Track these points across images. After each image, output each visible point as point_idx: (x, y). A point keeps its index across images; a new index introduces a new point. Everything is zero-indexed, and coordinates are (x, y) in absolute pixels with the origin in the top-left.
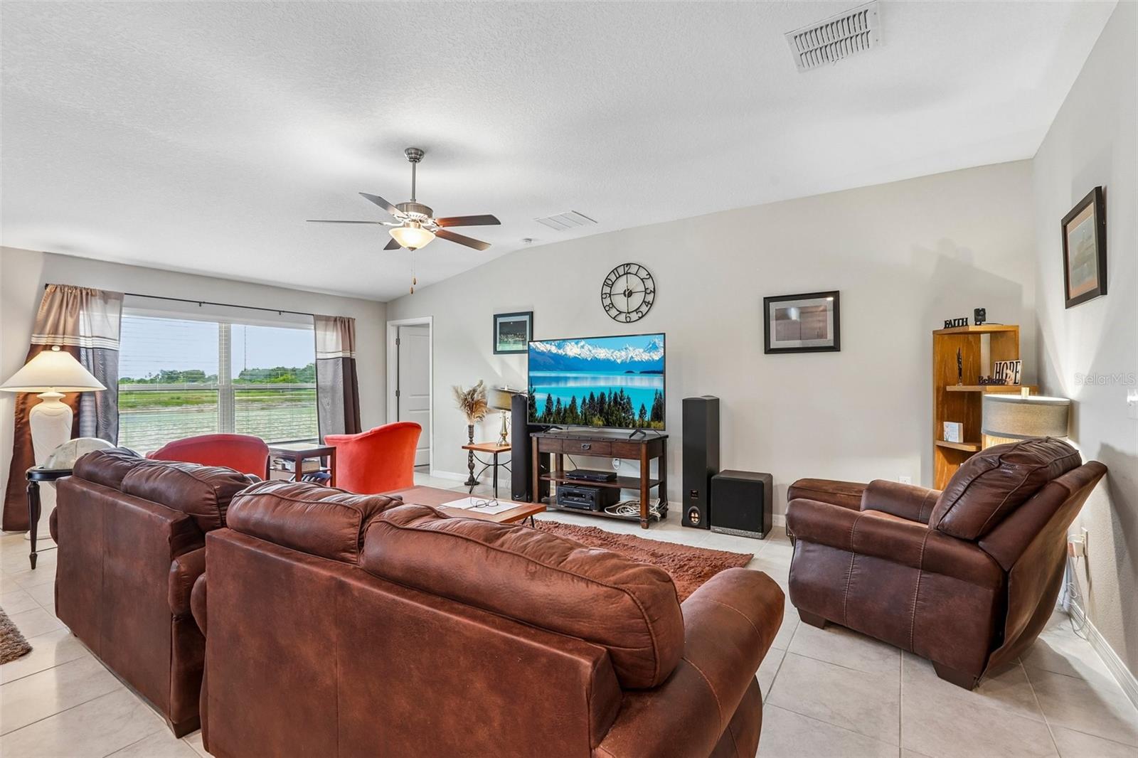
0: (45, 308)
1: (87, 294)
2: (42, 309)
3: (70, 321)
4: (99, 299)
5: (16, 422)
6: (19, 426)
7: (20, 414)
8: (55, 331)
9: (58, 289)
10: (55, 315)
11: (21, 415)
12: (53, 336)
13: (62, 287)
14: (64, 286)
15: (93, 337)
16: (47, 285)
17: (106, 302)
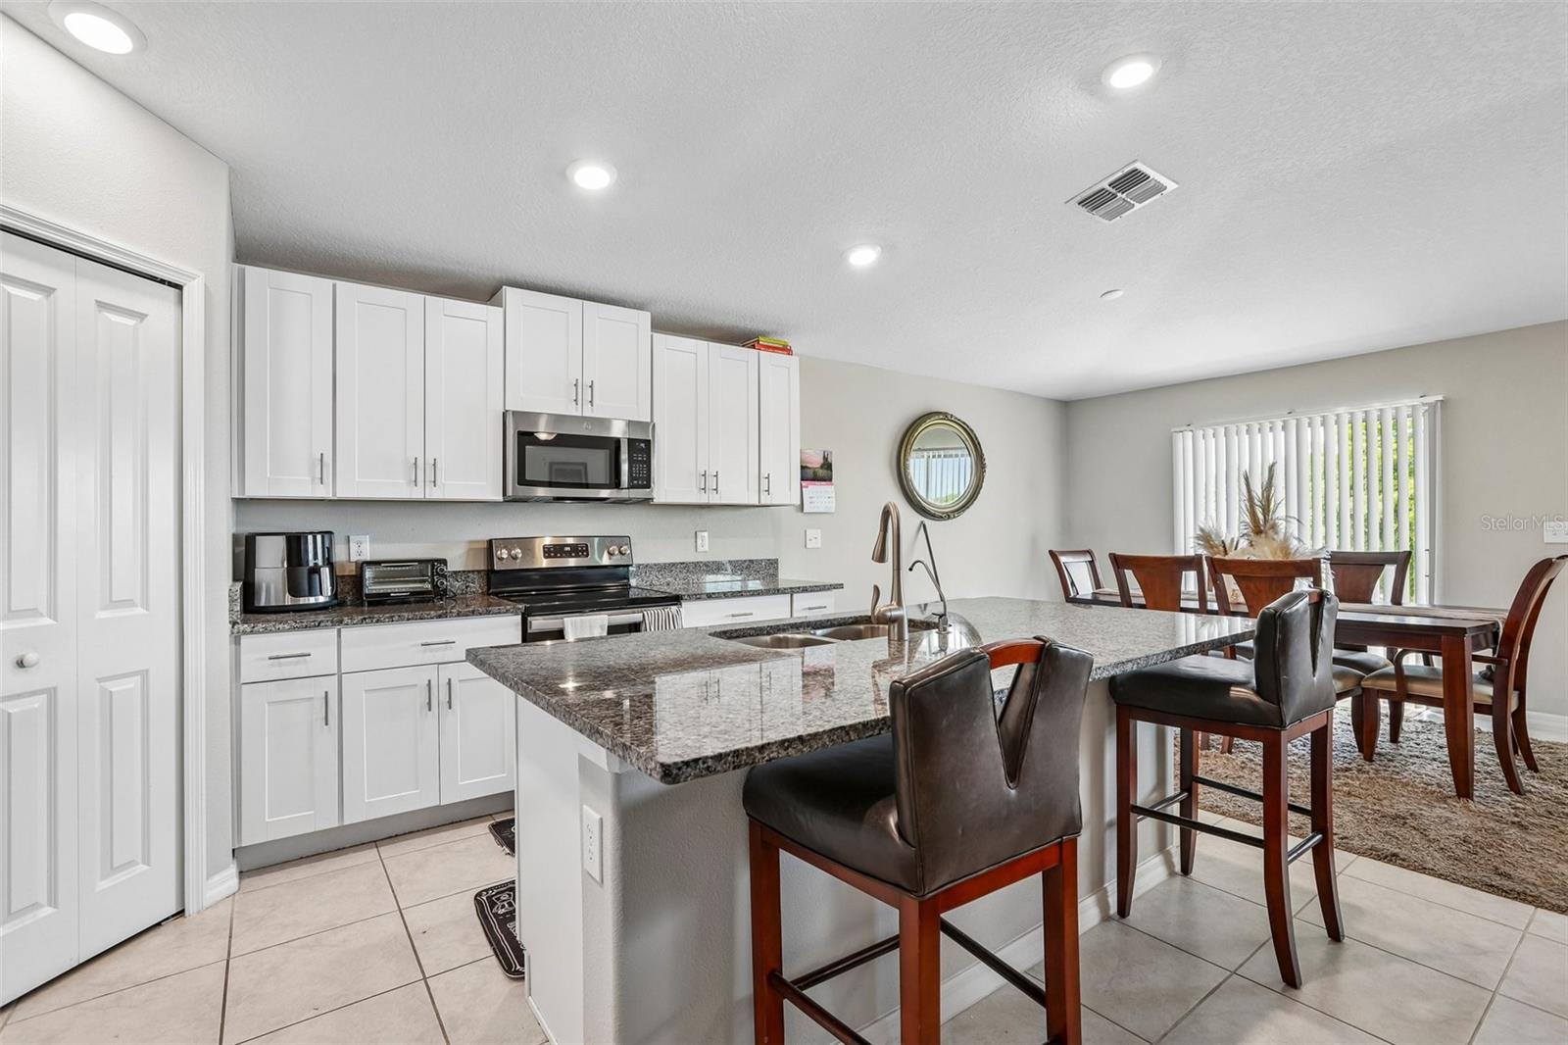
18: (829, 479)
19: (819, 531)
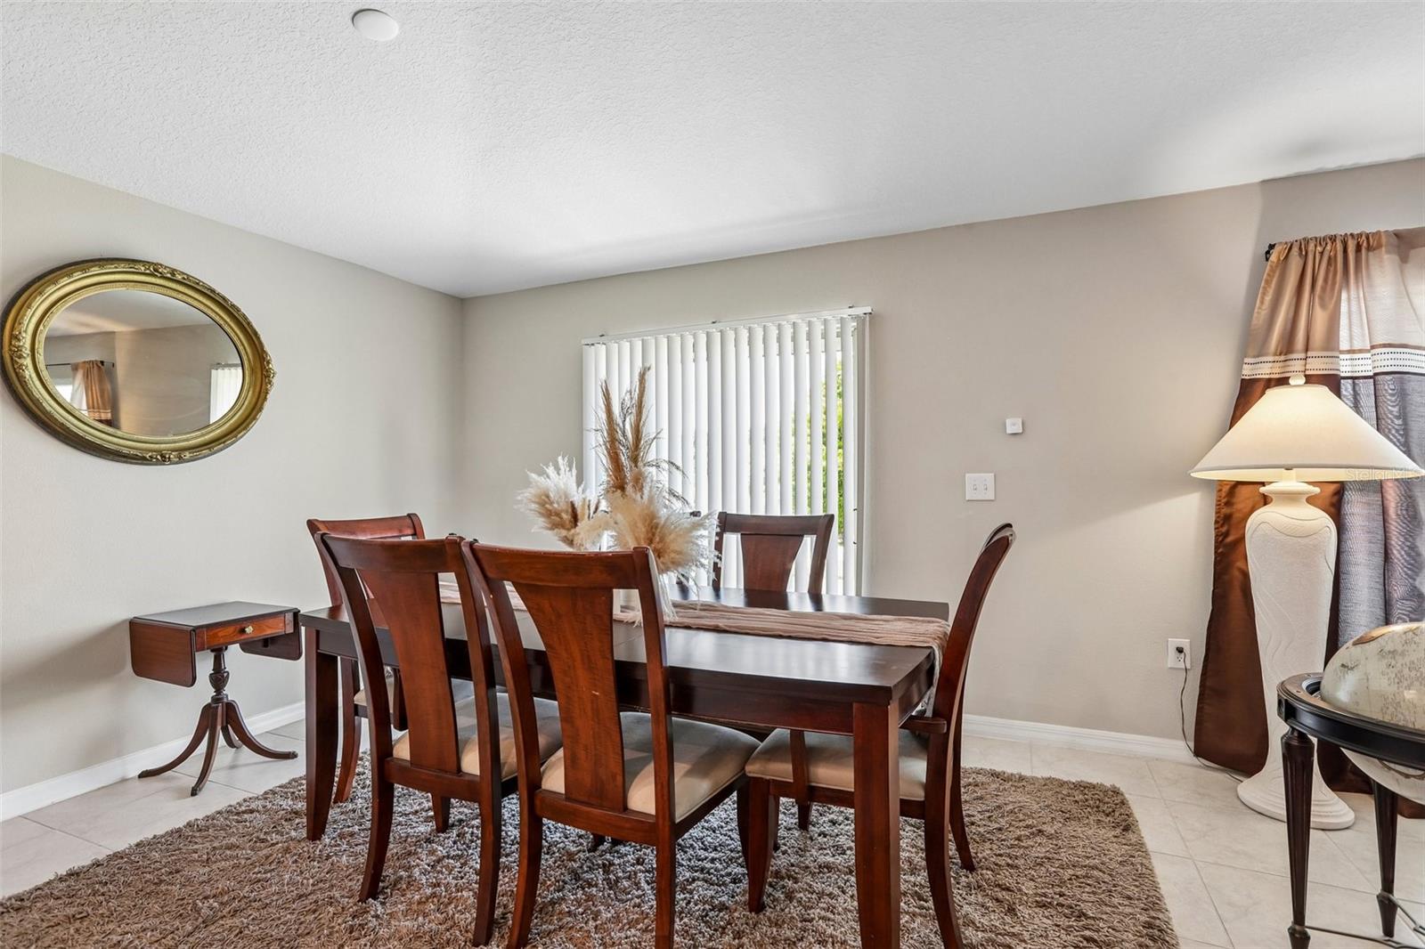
0: (1268, 298)
1: (1358, 248)
2: (1262, 302)
3: (1320, 317)
4: (1388, 252)
5: (1216, 542)
6: (1220, 550)
7: (1222, 526)
8: (1287, 347)
9: (1295, 250)
10: (1287, 313)
11: (1224, 529)
12: (1282, 358)
13: (1303, 245)
14: (1307, 241)
15: (1373, 347)
16: (1272, 247)
17: (1404, 259)
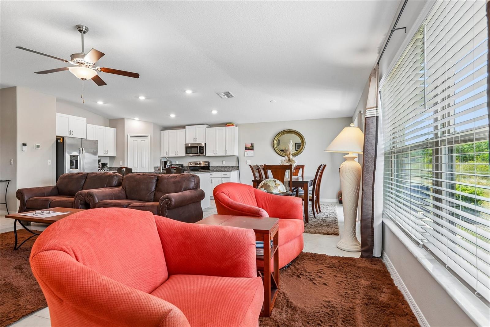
18: (253, 149)
19: (250, 161)
